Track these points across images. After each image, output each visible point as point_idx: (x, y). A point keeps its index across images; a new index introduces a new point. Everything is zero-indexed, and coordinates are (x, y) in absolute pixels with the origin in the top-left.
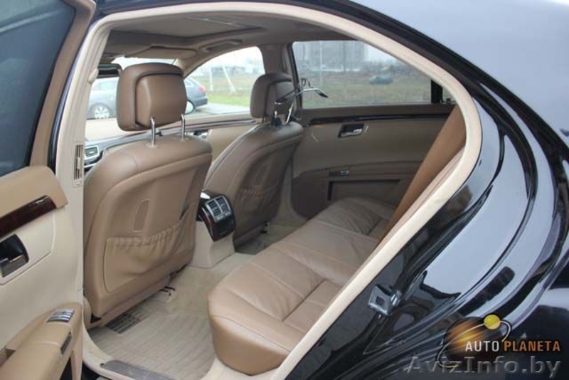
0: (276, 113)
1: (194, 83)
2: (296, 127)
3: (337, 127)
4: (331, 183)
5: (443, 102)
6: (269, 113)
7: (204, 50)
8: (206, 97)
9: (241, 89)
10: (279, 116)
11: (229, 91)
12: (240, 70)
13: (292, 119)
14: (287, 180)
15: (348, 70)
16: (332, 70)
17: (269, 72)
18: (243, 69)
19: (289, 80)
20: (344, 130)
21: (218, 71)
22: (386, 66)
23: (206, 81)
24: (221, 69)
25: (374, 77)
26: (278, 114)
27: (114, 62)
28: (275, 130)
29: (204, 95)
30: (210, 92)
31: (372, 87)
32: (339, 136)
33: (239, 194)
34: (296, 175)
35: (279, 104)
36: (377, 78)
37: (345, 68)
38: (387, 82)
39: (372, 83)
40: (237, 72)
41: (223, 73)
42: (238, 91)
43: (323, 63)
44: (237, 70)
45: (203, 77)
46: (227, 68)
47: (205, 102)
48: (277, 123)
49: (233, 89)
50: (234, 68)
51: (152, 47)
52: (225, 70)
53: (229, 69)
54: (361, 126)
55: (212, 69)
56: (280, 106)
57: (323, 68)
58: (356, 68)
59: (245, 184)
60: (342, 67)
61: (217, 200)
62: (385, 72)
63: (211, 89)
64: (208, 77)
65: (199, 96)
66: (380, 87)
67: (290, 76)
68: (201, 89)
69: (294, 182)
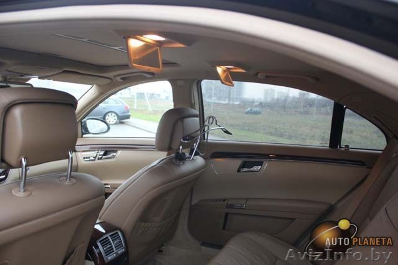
0: (181, 147)
1: (122, 103)
2: (199, 161)
3: (237, 163)
4: (227, 214)
5: (340, 147)
6: (174, 147)
7: (119, 79)
8: (130, 113)
9: (156, 109)
10: (183, 151)
11: (147, 110)
12: (156, 96)
13: (196, 154)
14: (186, 206)
15: (231, 102)
16: (219, 102)
17: (177, 107)
18: (159, 95)
19: (196, 116)
20: (244, 165)
21: (141, 96)
22: (257, 102)
23: (132, 101)
24: (144, 94)
25: (249, 109)
26: (183, 148)
27: (28, 82)
28: (179, 165)
29: (129, 112)
30: (134, 109)
31: (246, 115)
32: (239, 171)
33: (135, 228)
34: (194, 202)
35: (186, 142)
36: (251, 110)
37: (229, 101)
38: (257, 113)
39: (247, 113)
40: (155, 97)
41: (145, 97)
42: (154, 110)
43: (215, 97)
44: (154, 96)
45: (130, 98)
46: (147, 94)
47: (128, 117)
48: (181, 158)
49: (150, 109)
50: (153, 94)
51: (65, 72)
52: (146, 96)
53: (149, 95)
54: (260, 164)
55: (138, 93)
56: (186, 143)
57: (214, 100)
58: (236, 102)
59: (144, 217)
60: (227, 100)
61: (111, 236)
62: (256, 106)
63: (135, 107)
64: (134, 99)
65: (124, 113)
66: (252, 116)
67: (197, 112)
68: (127, 107)
69: (192, 208)
